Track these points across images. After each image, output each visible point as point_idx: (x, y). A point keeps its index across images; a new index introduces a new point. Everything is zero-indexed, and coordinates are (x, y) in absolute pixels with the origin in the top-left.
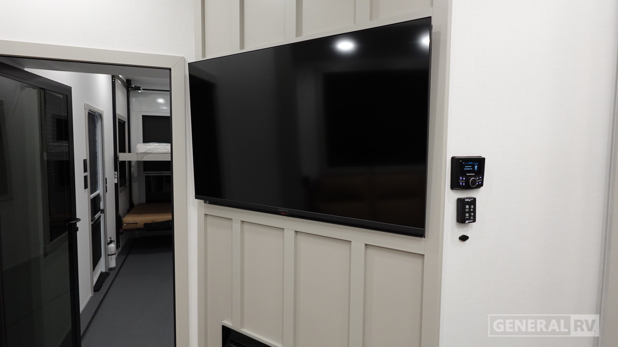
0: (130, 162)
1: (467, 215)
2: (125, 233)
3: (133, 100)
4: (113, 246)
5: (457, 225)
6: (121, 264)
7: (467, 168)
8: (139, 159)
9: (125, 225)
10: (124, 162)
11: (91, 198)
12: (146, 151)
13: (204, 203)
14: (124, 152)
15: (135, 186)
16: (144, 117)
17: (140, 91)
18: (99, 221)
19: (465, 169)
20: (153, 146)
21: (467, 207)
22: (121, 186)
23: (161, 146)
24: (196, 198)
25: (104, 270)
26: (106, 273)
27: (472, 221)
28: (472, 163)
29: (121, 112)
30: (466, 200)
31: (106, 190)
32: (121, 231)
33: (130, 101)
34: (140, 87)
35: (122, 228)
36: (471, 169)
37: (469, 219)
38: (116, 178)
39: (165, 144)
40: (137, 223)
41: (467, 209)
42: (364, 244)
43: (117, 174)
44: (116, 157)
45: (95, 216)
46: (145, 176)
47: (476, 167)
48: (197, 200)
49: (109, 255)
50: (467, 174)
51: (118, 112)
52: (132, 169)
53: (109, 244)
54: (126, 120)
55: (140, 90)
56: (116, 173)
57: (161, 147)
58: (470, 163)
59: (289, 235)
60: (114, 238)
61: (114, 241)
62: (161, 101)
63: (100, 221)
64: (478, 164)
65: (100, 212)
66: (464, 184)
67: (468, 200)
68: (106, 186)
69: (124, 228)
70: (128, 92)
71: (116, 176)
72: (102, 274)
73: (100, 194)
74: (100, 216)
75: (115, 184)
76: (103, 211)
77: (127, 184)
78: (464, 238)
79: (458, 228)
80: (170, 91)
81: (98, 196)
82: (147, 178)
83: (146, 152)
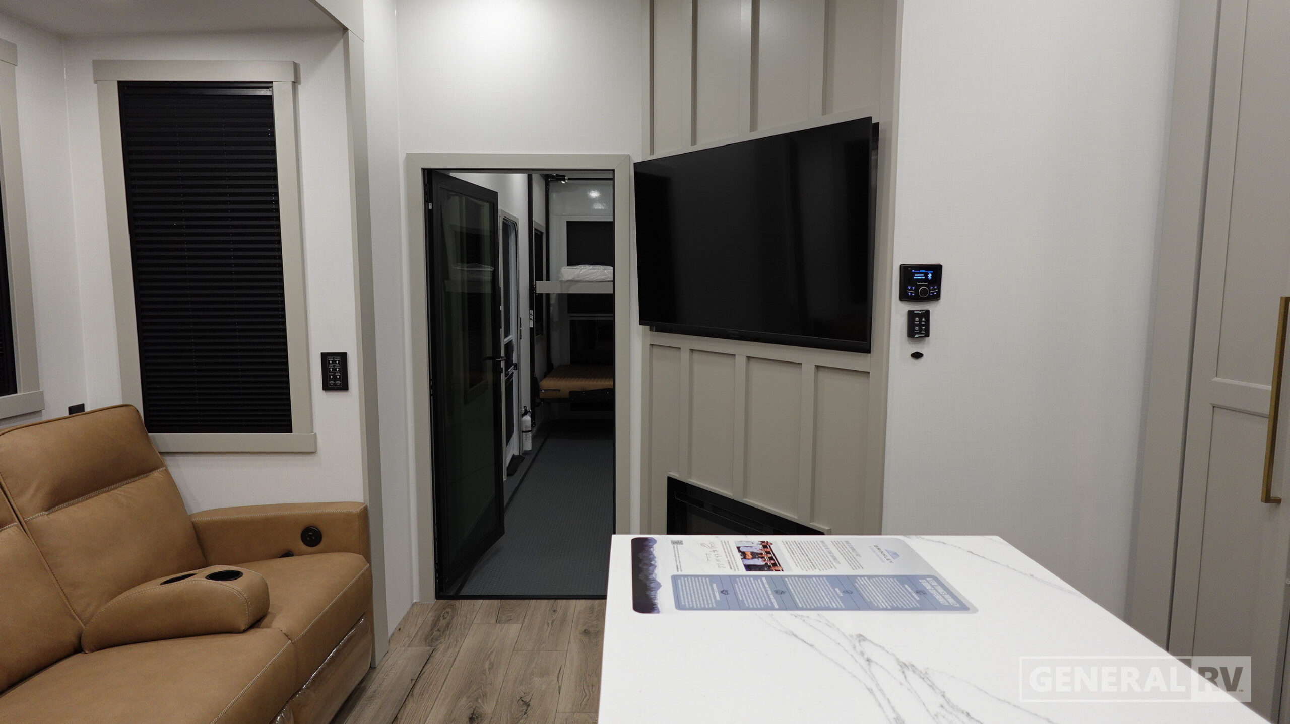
0: (548, 295)
1: (917, 328)
2: (542, 405)
3: (554, 196)
4: (527, 418)
5: (908, 341)
6: (538, 448)
7: (918, 277)
8: (565, 291)
9: (543, 391)
10: (541, 294)
11: (505, 344)
12: (574, 278)
13: (650, 331)
14: (541, 280)
15: (555, 336)
16: (569, 223)
17: (563, 182)
18: (511, 380)
19: (915, 278)
20: (584, 270)
21: (917, 319)
22: (537, 334)
23: (595, 270)
24: (641, 323)
25: (516, 453)
26: (519, 456)
27: (923, 335)
28: (924, 271)
29: (539, 218)
30: (915, 312)
31: (519, 336)
32: (538, 400)
33: (550, 197)
34: (564, 176)
35: (538, 396)
36: (924, 278)
37: (920, 333)
38: (531, 319)
39: (601, 266)
40: (559, 390)
41: (917, 321)
42: (814, 366)
43: (532, 314)
44: (532, 288)
45: (509, 370)
46: (571, 321)
47: (930, 276)
48: (641, 326)
49: (523, 432)
50: (918, 284)
51: (535, 218)
52: (551, 308)
53: (523, 415)
54: (544, 231)
55: (564, 180)
56: (532, 312)
57: (595, 272)
58: (921, 271)
59: (741, 361)
60: (529, 409)
61: (529, 412)
62: (594, 194)
63: (513, 380)
64: (932, 272)
65: (513, 366)
66: (913, 294)
67: (919, 312)
68: (521, 330)
69: (541, 397)
70: (547, 185)
71: (532, 317)
72: (514, 457)
73: (512, 340)
74: (513, 373)
75: (531, 328)
76: (516, 366)
77: (545, 332)
78: (917, 356)
79: (909, 344)
80: (613, 179)
81: (511, 342)
82: (573, 323)
83: (574, 280)
